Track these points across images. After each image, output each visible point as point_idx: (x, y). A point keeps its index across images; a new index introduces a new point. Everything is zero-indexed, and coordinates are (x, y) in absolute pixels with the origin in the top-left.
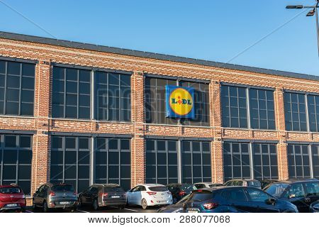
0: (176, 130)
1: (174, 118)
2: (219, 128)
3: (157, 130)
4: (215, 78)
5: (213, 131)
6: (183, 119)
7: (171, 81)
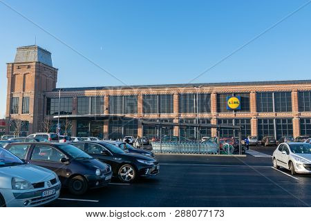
0: (232, 115)
1: (231, 110)
2: (255, 113)
3: (222, 115)
4: (252, 90)
5: (252, 115)
6: (236, 110)
7: (230, 95)
